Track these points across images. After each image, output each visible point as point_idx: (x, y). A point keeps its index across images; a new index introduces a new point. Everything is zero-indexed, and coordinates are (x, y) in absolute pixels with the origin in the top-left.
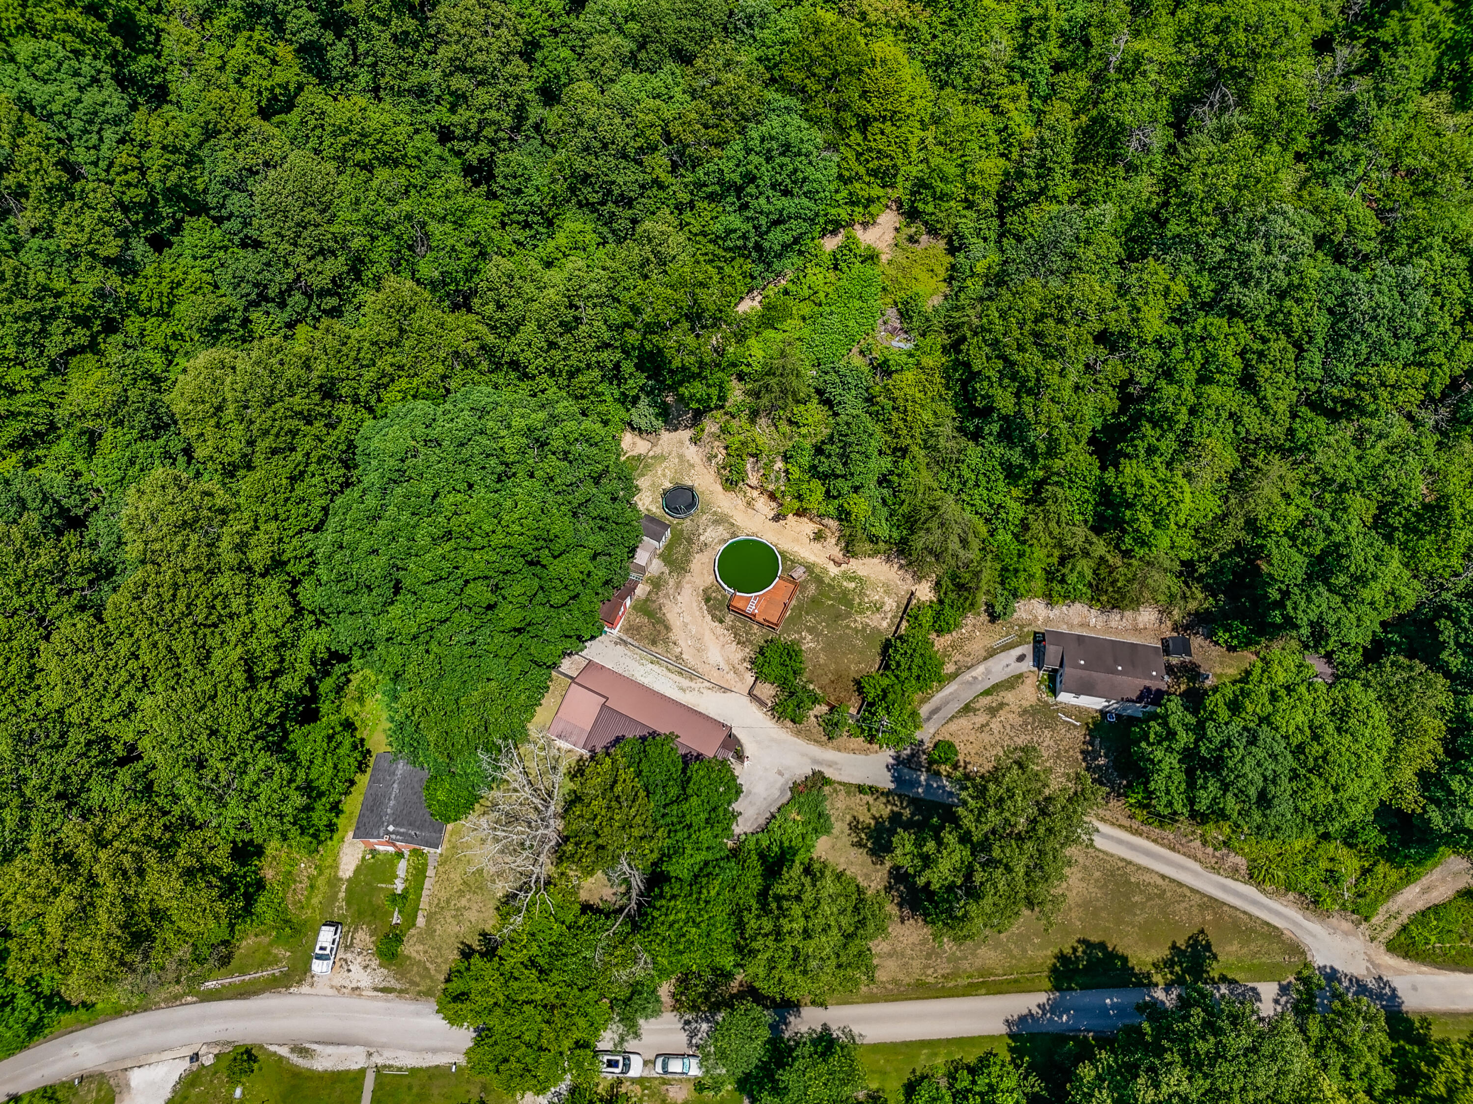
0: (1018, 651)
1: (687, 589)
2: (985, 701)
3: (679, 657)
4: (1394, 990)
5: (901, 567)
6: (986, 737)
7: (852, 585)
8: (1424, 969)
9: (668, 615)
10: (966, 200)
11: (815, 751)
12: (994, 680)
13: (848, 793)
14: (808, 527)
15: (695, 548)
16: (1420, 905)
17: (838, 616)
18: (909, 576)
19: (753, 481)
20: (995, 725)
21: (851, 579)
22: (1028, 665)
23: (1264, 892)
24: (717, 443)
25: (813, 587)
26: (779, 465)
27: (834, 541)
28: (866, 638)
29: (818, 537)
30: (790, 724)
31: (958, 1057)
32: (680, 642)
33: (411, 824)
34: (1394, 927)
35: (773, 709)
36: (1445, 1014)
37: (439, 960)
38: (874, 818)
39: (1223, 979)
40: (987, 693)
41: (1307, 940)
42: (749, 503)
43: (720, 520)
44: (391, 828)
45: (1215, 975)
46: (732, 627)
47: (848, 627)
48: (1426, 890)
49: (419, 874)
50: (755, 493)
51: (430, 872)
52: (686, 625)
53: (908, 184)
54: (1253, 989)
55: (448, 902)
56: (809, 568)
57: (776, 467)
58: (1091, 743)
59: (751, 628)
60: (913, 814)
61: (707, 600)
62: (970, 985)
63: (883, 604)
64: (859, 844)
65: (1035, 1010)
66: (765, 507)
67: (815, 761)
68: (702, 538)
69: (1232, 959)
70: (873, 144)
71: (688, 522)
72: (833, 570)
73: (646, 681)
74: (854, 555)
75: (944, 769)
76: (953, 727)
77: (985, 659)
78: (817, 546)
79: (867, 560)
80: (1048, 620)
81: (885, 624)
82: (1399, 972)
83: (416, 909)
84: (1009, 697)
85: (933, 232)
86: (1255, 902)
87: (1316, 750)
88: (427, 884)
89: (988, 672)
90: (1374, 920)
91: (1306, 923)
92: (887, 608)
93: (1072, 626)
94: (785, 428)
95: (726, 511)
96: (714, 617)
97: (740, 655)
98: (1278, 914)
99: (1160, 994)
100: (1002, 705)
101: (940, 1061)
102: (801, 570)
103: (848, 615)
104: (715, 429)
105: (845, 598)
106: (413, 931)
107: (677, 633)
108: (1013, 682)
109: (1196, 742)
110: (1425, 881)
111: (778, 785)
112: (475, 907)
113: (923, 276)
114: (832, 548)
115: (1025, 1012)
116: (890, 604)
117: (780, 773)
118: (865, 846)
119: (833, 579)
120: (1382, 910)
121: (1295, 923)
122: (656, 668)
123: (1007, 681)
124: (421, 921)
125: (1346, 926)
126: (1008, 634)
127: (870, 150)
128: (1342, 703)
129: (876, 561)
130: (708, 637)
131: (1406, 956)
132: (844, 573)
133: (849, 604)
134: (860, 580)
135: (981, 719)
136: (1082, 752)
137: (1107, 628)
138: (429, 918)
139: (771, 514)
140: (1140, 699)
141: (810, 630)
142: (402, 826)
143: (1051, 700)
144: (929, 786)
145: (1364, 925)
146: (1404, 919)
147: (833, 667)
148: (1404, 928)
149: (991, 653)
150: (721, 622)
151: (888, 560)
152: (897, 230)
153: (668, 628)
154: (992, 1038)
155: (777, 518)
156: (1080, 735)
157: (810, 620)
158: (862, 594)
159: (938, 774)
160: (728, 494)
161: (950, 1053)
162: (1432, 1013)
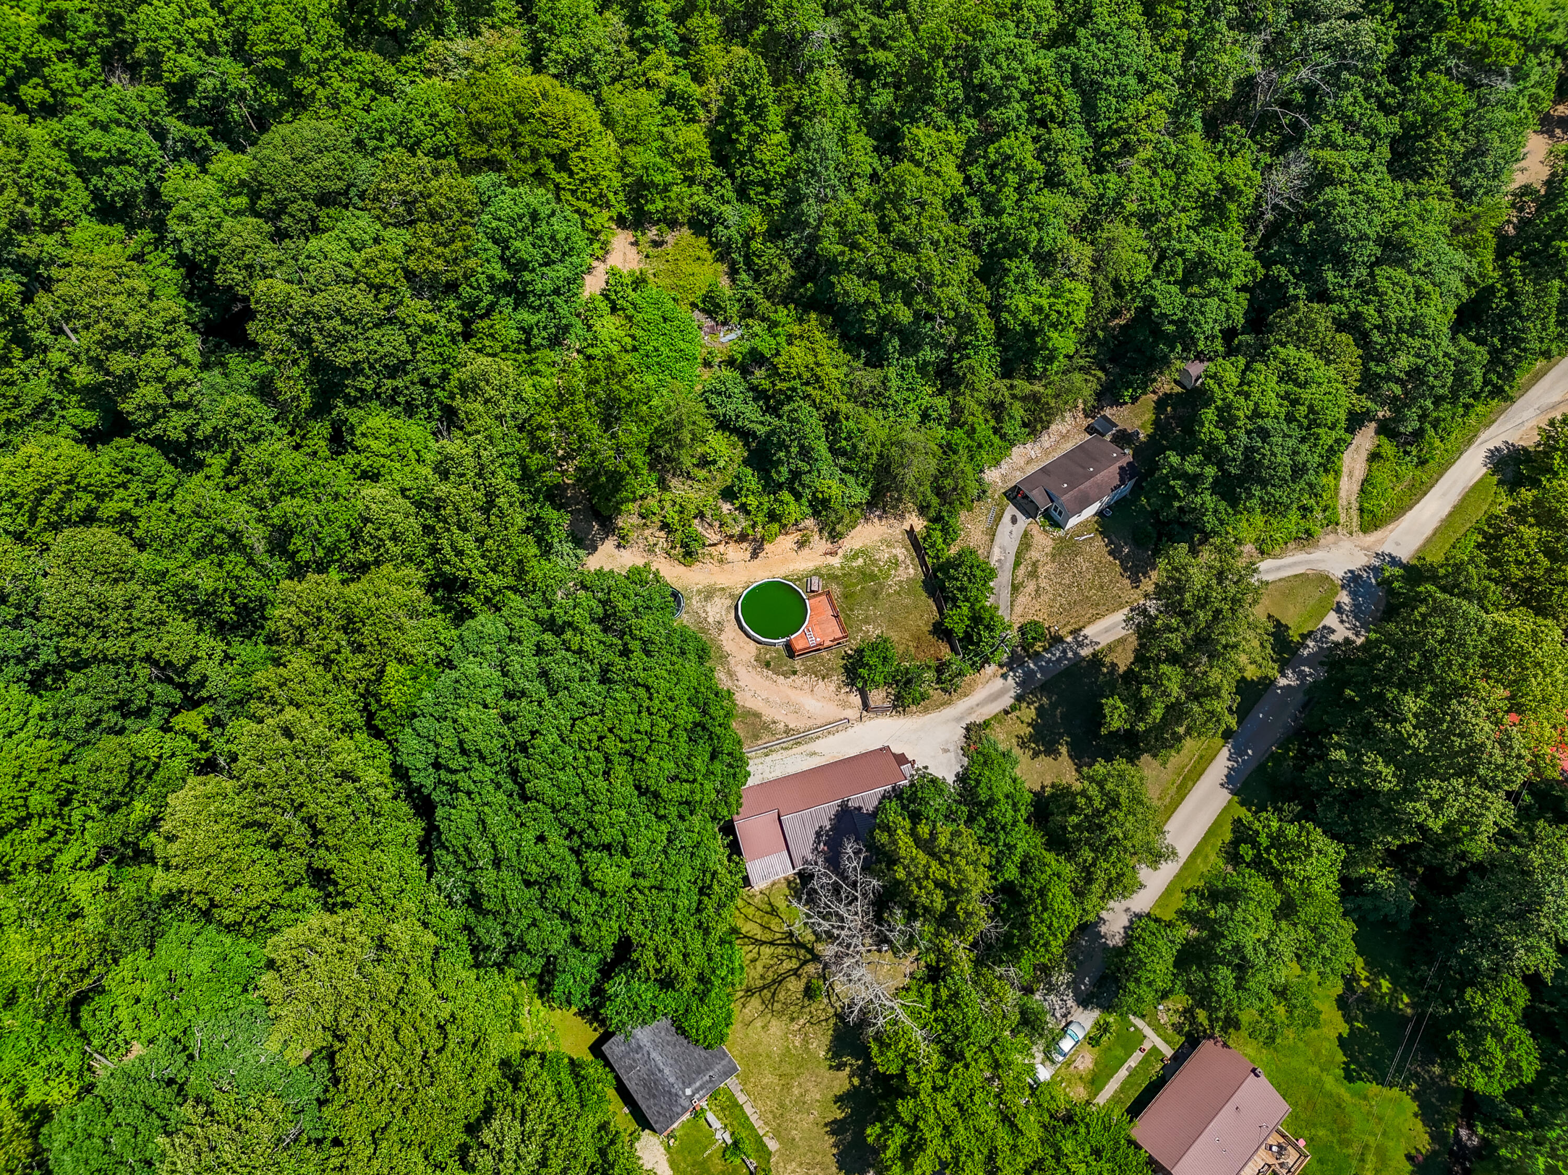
0: (1007, 518)
1: (741, 671)
2: (1022, 571)
3: (788, 731)
4: (1390, 555)
5: (880, 518)
6: (1045, 598)
7: (860, 561)
8: (1390, 527)
9: (748, 705)
10: (685, 178)
11: (948, 712)
12: (1013, 551)
13: (1000, 722)
14: (787, 542)
15: (714, 632)
16: (1356, 488)
17: (875, 594)
18: (892, 521)
19: (715, 538)
20: (1043, 583)
21: (855, 557)
22: (1023, 522)
23: (1275, 557)
24: (647, 532)
25: (834, 586)
26: (726, 507)
27: (817, 537)
28: (909, 593)
29: (801, 544)
30: (914, 708)
31: (1220, 844)
32: (777, 718)
33: (699, 1072)
34: (1355, 513)
35: (895, 707)
36: (1424, 545)
37: (819, 1158)
38: (1029, 725)
39: (1304, 637)
40: (1017, 564)
41: (1321, 567)
42: (721, 561)
43: (709, 594)
44: (688, 1092)
45: (1296, 639)
46: (807, 670)
47: (889, 595)
48: (1350, 475)
49: (731, 1109)
50: (721, 548)
51: (741, 1099)
52: (767, 700)
53: (621, 196)
54: (1324, 627)
55: (782, 1105)
56: (817, 572)
57: (725, 511)
58: (1111, 542)
59: (822, 658)
60: (1049, 698)
61: (767, 665)
62: (1179, 788)
63: (895, 556)
64: (1036, 754)
65: (1229, 764)
66: (737, 553)
67: (959, 719)
68: (710, 620)
69: (1297, 619)
70: (582, 174)
71: (685, 617)
72: (836, 561)
73: (778, 773)
74: (840, 536)
75: (1038, 647)
76: (1018, 610)
77: (992, 541)
78: (806, 551)
79: (853, 533)
80: (1004, 477)
81: (912, 571)
82: (1382, 541)
83: (759, 1141)
84: (1034, 554)
85: (673, 224)
86: (1279, 569)
87: (1303, 410)
88: (748, 1110)
89: (1003, 549)
90: (1342, 521)
91: (1312, 556)
92: (901, 558)
93: (1022, 469)
94: (702, 474)
95: (706, 583)
96: (785, 675)
97: (832, 687)
98: (1294, 564)
99: (1283, 682)
100: (1035, 564)
101: (1213, 858)
102: (815, 580)
103: (881, 586)
104: (635, 520)
105: (865, 575)
106: (773, 1160)
107: (768, 713)
108: (1026, 541)
109: (1220, 469)
110: (1345, 470)
111: (953, 761)
112: (810, 1085)
113: (695, 268)
114: (820, 544)
115: (1226, 771)
116: (900, 552)
117: (946, 751)
118: (1040, 752)
119: (842, 568)
120: (1340, 509)
121: (1307, 562)
122: (774, 756)
123: (1021, 544)
124: (772, 1145)
125: (1331, 538)
126: (989, 510)
127: (583, 181)
128: (1283, 368)
129: (859, 528)
130: (795, 696)
131: (1376, 527)
132: (845, 556)
133: (873, 577)
134: (862, 552)
135: (1031, 587)
136: (1110, 553)
137: (1046, 452)
138: (777, 1135)
139: (748, 555)
140: (1122, 481)
141: (866, 621)
142: (694, 1081)
143: (1062, 533)
144: (1041, 668)
145: (1339, 528)
146: (1355, 505)
147: (907, 636)
148: (1361, 510)
149: (992, 533)
150: (795, 673)
151: (867, 520)
152: (635, 243)
153: (757, 715)
154: (1226, 809)
155: (754, 555)
156: (1100, 543)
157: (859, 613)
158: (874, 562)
159: (1037, 653)
160: (694, 568)
161: (1213, 846)
162: (1419, 550)
